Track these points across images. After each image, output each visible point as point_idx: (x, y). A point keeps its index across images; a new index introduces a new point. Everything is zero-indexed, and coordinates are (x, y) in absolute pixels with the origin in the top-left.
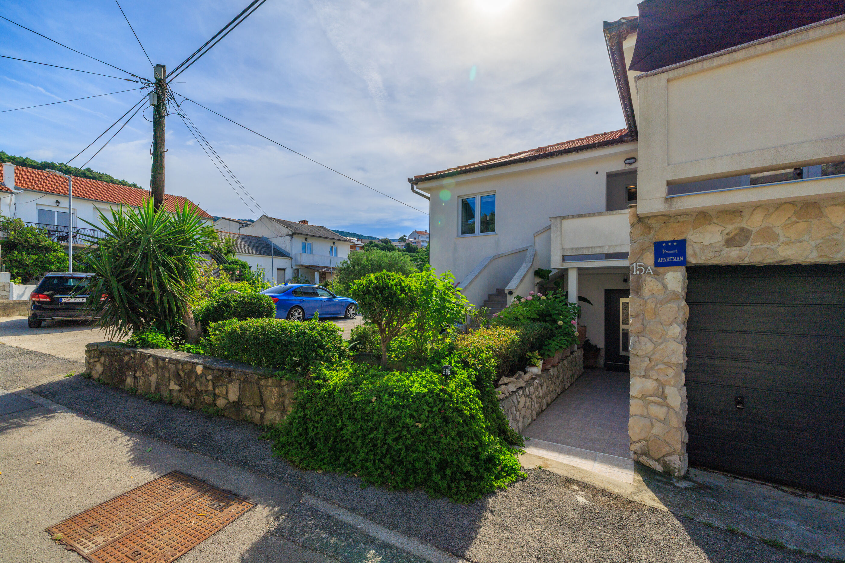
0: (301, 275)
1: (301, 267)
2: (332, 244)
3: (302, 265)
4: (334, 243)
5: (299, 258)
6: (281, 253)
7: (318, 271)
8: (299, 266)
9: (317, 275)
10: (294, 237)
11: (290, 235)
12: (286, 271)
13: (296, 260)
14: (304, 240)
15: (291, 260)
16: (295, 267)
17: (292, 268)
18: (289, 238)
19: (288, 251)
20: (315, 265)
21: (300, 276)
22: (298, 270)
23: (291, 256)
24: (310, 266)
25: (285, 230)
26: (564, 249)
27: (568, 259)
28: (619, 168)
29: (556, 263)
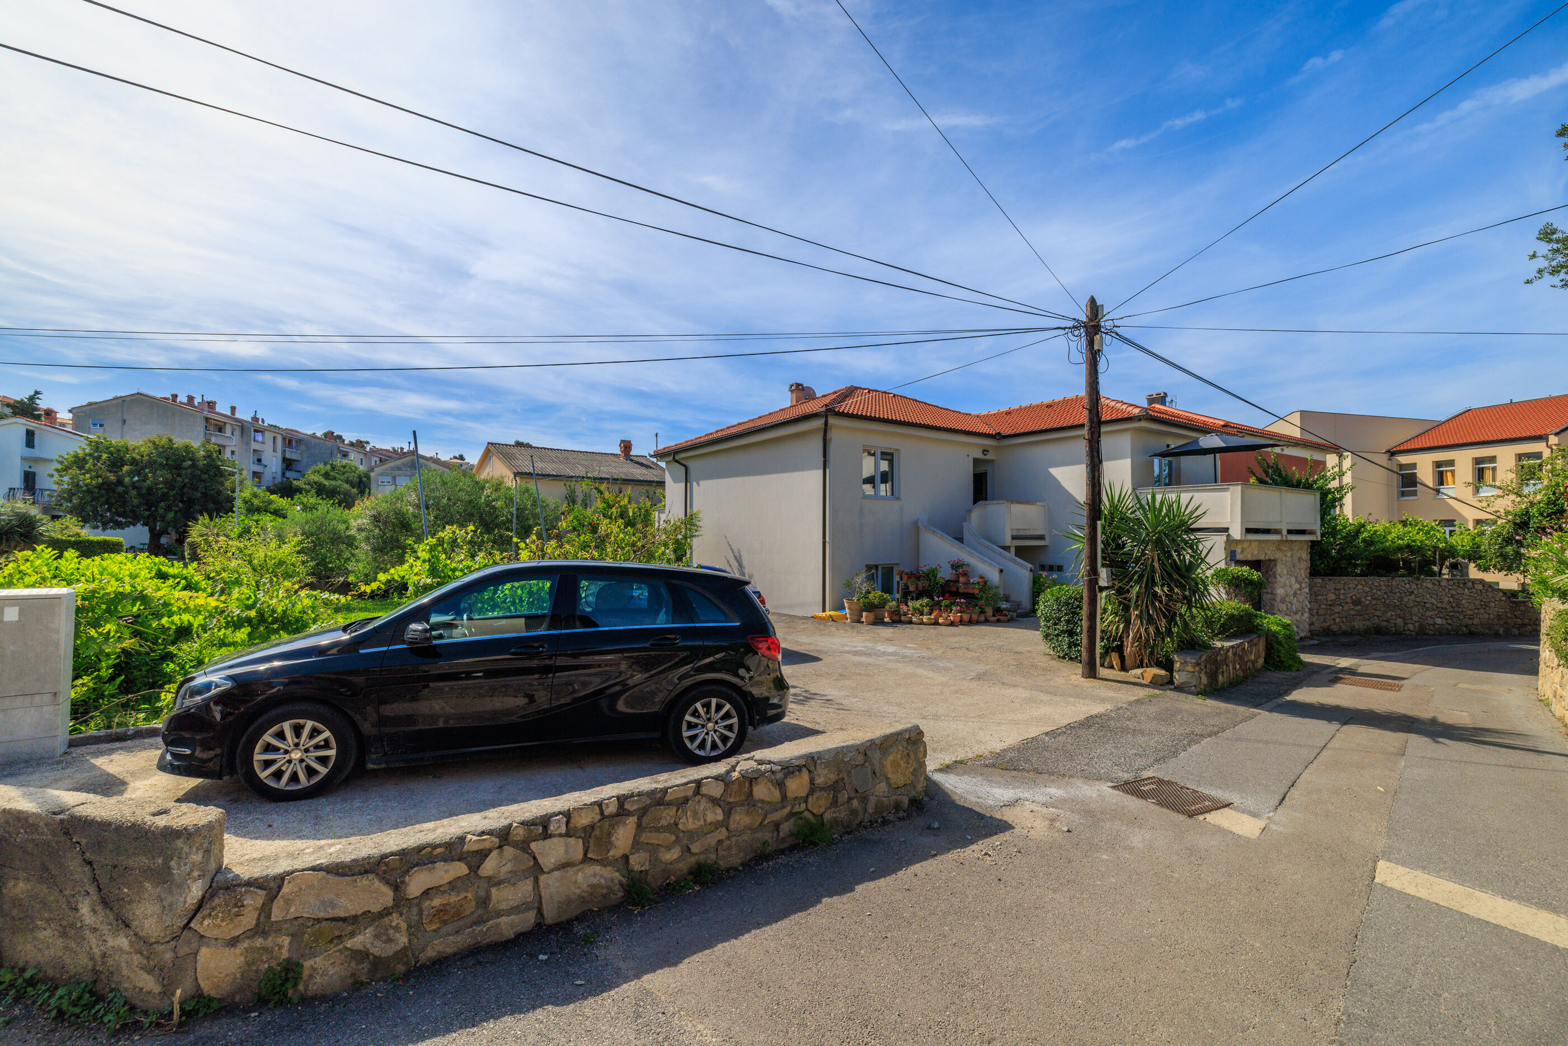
26: (1012, 530)
27: (1014, 538)
28: (979, 455)
29: (1008, 541)
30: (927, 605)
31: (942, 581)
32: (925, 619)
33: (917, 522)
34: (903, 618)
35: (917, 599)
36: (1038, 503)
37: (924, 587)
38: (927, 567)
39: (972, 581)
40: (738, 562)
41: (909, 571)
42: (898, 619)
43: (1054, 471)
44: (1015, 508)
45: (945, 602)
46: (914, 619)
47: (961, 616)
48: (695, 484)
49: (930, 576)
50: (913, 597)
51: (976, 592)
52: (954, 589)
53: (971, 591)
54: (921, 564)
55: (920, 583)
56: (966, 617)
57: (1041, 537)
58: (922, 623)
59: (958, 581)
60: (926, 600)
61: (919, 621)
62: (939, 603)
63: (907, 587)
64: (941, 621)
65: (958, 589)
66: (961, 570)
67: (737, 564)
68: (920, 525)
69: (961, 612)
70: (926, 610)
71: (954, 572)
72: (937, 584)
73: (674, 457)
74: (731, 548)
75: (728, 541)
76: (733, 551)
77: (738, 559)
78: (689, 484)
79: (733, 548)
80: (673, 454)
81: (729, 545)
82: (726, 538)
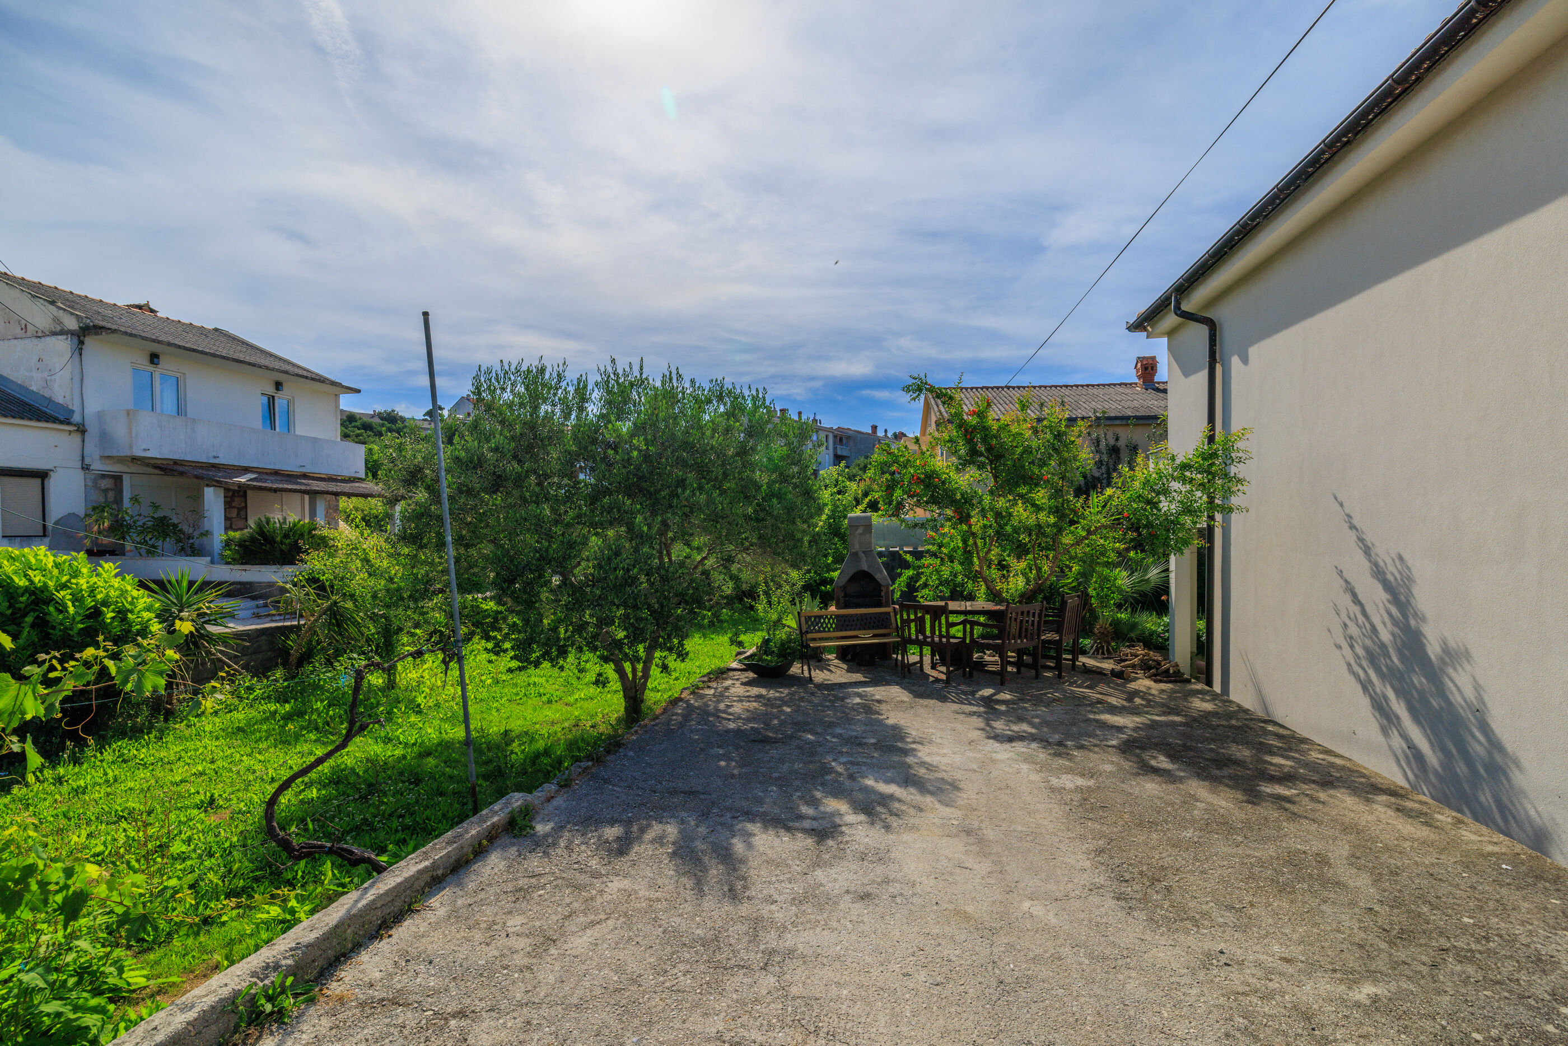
0: (135, 500)
1: (134, 468)
2: (271, 390)
3: (135, 459)
4: (278, 385)
5: (119, 430)
6: (22, 404)
7: (217, 484)
8: (121, 460)
9: (213, 500)
10: (90, 341)
11: (71, 333)
12: (54, 484)
13: (104, 437)
14: (143, 361)
15: (77, 438)
16: (98, 466)
17: (85, 468)
18: (63, 345)
19: (60, 400)
20: (203, 458)
21: (127, 503)
22: (117, 479)
23: (76, 418)
24: (176, 462)
25: (40, 316)
40: (1390, 589)
48: (1234, 361)
67: (1383, 596)
73: (1178, 307)
74: (1361, 540)
75: (1349, 516)
76: (1367, 551)
77: (1390, 577)
78: (1219, 368)
79: (1369, 538)
80: (1176, 297)
81: (1353, 527)
82: (1341, 505)
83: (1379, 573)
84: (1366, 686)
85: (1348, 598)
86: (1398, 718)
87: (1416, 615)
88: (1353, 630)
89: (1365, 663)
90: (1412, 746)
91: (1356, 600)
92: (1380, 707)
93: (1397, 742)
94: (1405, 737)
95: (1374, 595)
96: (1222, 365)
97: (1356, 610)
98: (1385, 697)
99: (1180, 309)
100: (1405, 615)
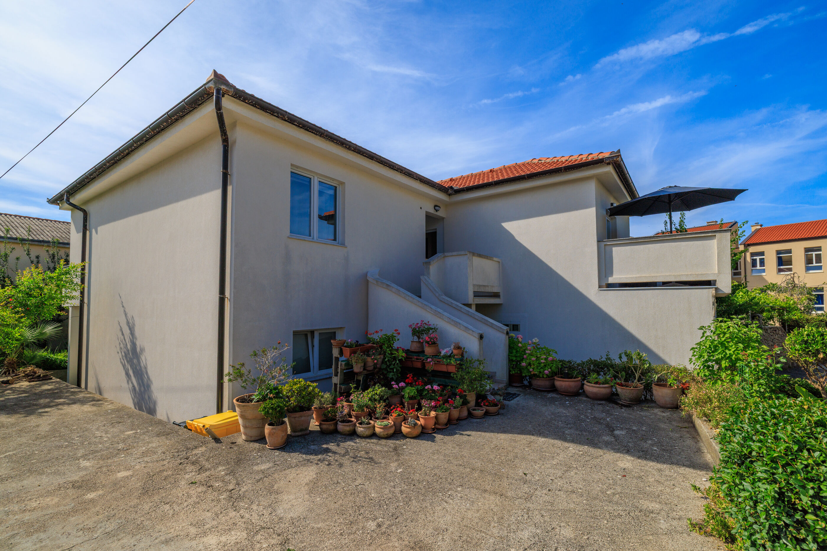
26: (474, 285)
27: (477, 295)
28: (432, 210)
29: (471, 299)
30: (381, 398)
31: (402, 354)
32: (378, 426)
33: (366, 275)
34: (341, 427)
35: (365, 389)
36: (495, 259)
37: (375, 364)
38: (380, 334)
39: (443, 352)
40: (130, 329)
41: (354, 342)
42: (332, 427)
43: (508, 226)
44: (476, 260)
45: (409, 391)
46: (360, 429)
47: (436, 417)
48: (94, 231)
49: (384, 347)
50: (358, 382)
51: (452, 369)
52: (418, 365)
53: (443, 368)
54: (371, 330)
55: (369, 359)
56: (444, 417)
57: (496, 295)
58: (374, 435)
59: (423, 352)
60: (379, 390)
61: (368, 432)
62: (399, 393)
63: (349, 365)
64: (405, 429)
65: (423, 365)
66: (425, 337)
67: (129, 331)
68: (370, 279)
69: (435, 408)
70: (380, 408)
71: (416, 339)
72: (395, 358)
73: (68, 200)
74: (125, 311)
75: (122, 302)
76: (126, 315)
77: (130, 325)
78: (88, 232)
79: (127, 310)
80: (67, 195)
81: (123, 306)
82: (121, 298)
83: (128, 323)
84: (124, 366)
85: (121, 333)
86: (131, 376)
87: (135, 338)
88: (122, 346)
89: (124, 358)
90: (134, 386)
91: (123, 334)
92: (127, 374)
93: (131, 385)
94: (132, 383)
95: (127, 331)
96: (90, 232)
97: (122, 337)
98: (128, 369)
99: (69, 201)
100: (133, 338)
